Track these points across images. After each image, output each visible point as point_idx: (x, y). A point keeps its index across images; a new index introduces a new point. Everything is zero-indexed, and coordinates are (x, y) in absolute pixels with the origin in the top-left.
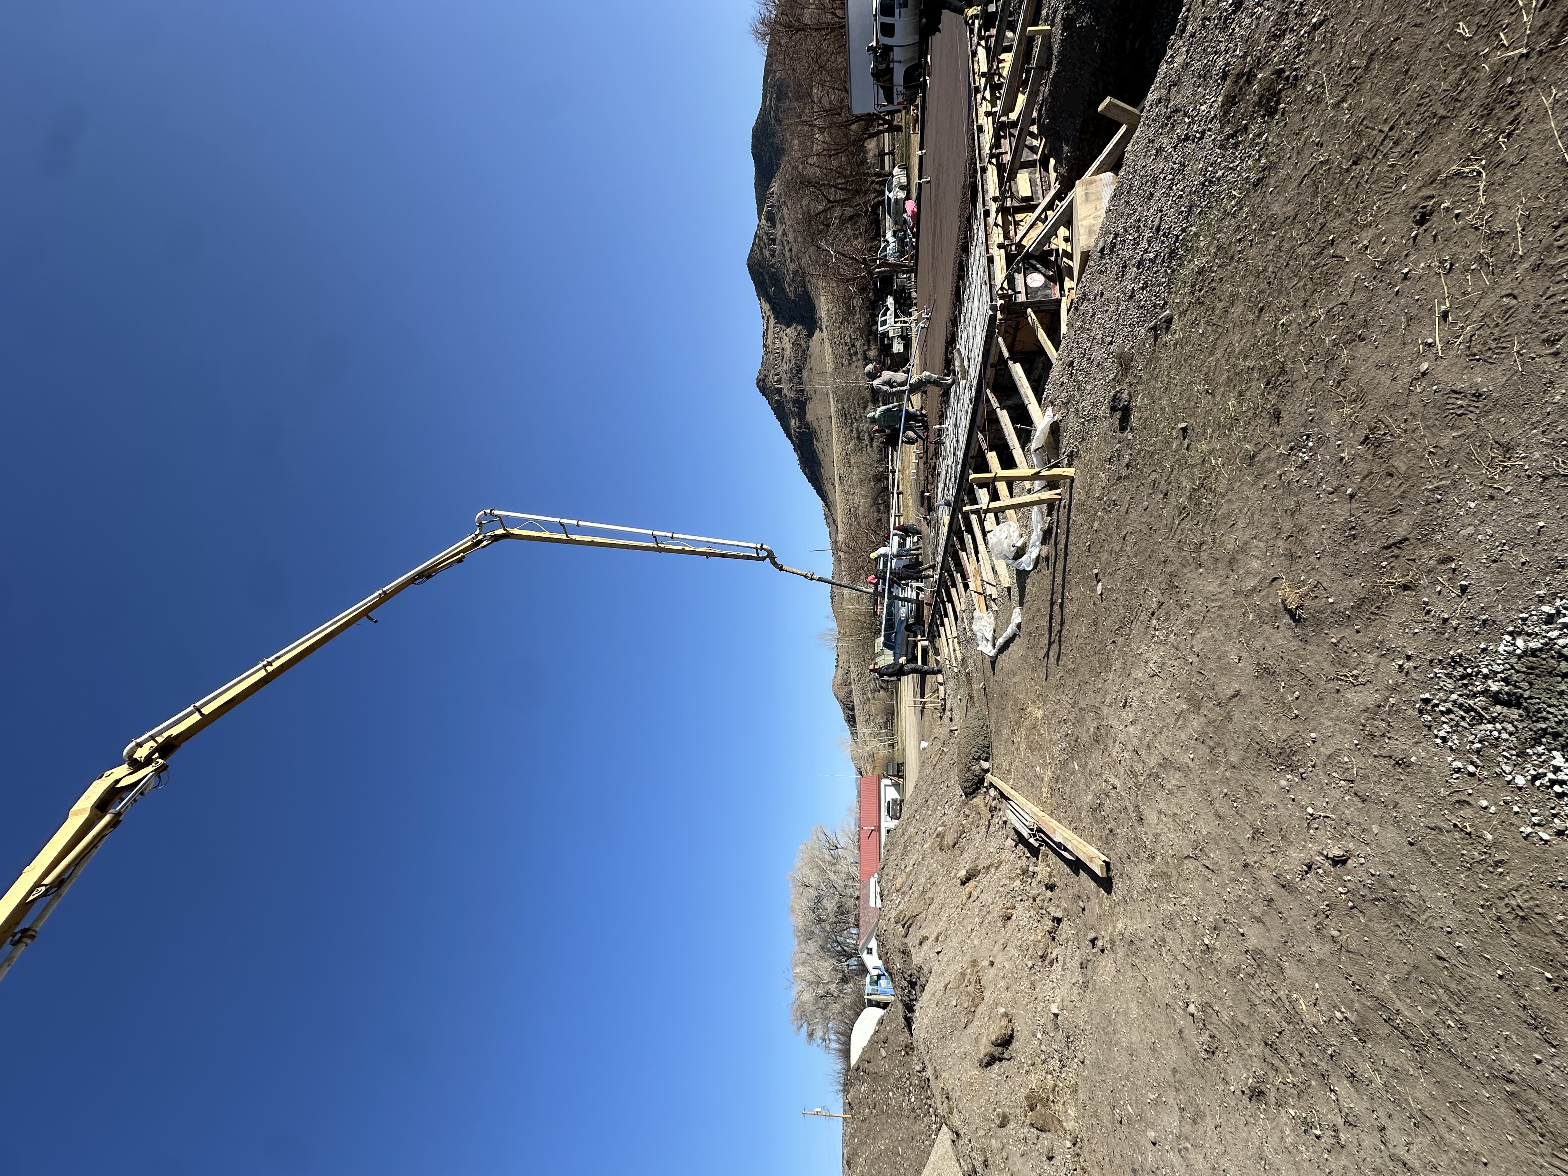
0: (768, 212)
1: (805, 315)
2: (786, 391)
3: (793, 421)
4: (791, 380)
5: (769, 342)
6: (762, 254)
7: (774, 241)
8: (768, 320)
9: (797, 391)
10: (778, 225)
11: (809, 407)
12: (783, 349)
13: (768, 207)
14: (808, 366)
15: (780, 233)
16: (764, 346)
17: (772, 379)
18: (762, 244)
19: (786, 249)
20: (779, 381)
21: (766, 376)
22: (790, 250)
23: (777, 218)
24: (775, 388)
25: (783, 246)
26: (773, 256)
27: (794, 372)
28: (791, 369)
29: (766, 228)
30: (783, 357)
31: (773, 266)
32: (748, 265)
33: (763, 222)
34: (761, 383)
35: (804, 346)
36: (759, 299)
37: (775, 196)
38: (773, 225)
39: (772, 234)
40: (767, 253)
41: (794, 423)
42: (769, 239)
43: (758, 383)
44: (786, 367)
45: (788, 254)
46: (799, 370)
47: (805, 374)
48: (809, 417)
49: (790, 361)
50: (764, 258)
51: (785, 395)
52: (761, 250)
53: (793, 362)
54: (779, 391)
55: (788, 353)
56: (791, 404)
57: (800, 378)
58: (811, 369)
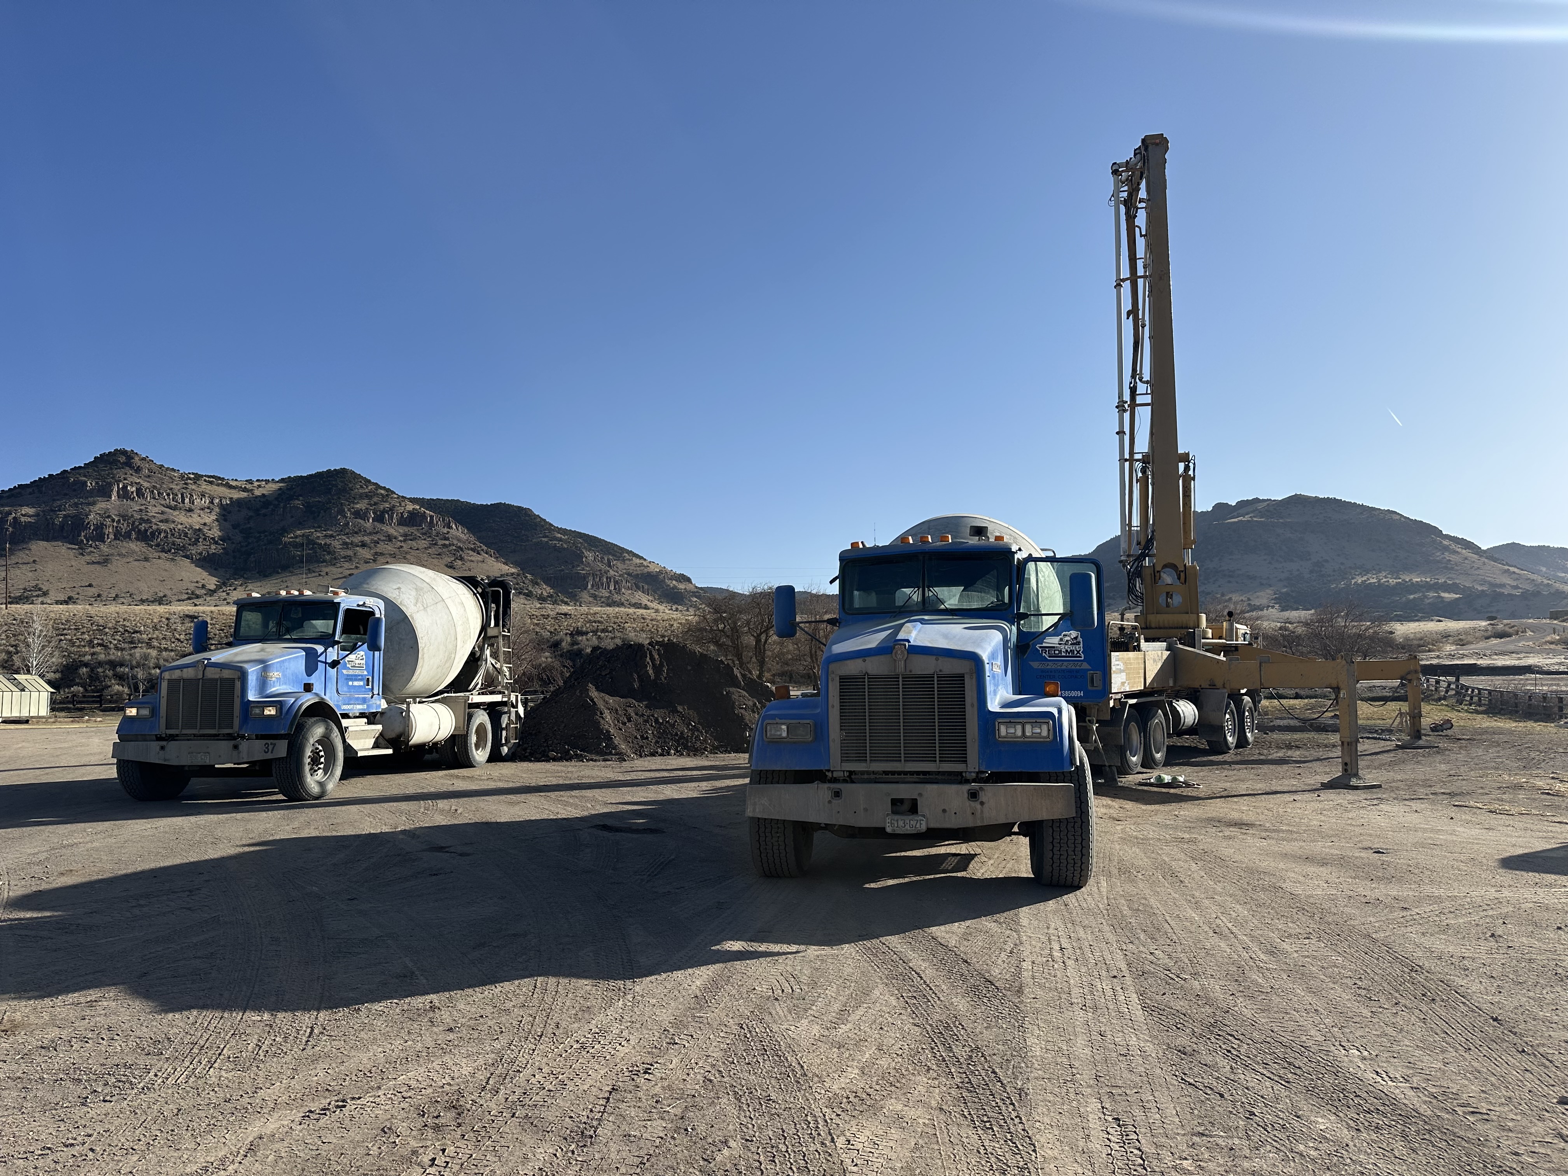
0: (424, 515)
1: (252, 558)
2: (101, 505)
3: (31, 511)
4: (124, 517)
5: (204, 487)
6: (362, 497)
7: (379, 519)
8: (245, 490)
9: (100, 527)
10: (402, 530)
11: (63, 549)
12: (190, 510)
13: (431, 517)
14: (152, 553)
15: (392, 531)
16: (198, 477)
17: (132, 481)
18: (375, 499)
19: (366, 538)
20: (124, 494)
21: (138, 470)
22: (363, 545)
23: (413, 530)
24: (110, 485)
25: (370, 534)
26: (358, 514)
27: (143, 527)
28: (148, 521)
29: (401, 510)
30: (174, 508)
31: (342, 512)
32: (343, 471)
33: (410, 507)
34: (122, 459)
35: (193, 550)
36: (282, 480)
37: (445, 530)
38: (402, 522)
39: (391, 518)
40: (361, 505)
41: (26, 513)
42: (384, 512)
43: (123, 452)
44: (153, 511)
45: (357, 539)
46: (145, 537)
47: (135, 546)
48: (39, 547)
49: (166, 521)
50: (353, 500)
51: (94, 504)
52: (368, 496)
53: (163, 526)
54: (104, 492)
55: (181, 518)
56: (72, 511)
57: (128, 536)
58: (146, 559)
